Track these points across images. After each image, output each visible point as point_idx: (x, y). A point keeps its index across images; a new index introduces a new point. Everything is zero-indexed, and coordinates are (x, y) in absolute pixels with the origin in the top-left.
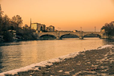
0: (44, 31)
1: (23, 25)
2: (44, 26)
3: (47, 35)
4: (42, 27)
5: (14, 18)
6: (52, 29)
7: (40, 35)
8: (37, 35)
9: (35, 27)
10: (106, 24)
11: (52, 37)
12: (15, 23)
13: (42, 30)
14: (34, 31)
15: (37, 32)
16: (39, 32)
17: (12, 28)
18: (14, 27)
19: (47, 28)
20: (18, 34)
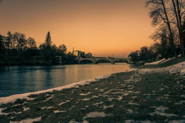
0: (84, 57)
1: (67, 52)
2: (84, 53)
3: (86, 60)
4: (82, 54)
5: (60, 46)
6: (89, 55)
7: (80, 60)
8: (78, 60)
9: (76, 54)
11: (90, 62)
12: (61, 51)
13: (82, 56)
14: (76, 57)
15: (78, 57)
16: (80, 57)
17: (59, 54)
18: (60, 53)
19: (86, 55)
20: (63, 59)
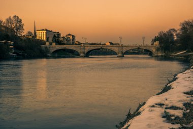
0: (59, 43)
1: (24, 33)
2: (59, 34)
3: (64, 50)
4: (55, 36)
5: (9, 20)
6: (70, 39)
7: (52, 50)
8: (47, 50)
9: (42, 35)
10: (160, 32)
11: (72, 54)
12: (12, 30)
13: (55, 41)
15: (47, 44)
16: (51, 44)
17: (7, 37)
18: (10, 35)
19: (64, 38)
20: (17, 47)
